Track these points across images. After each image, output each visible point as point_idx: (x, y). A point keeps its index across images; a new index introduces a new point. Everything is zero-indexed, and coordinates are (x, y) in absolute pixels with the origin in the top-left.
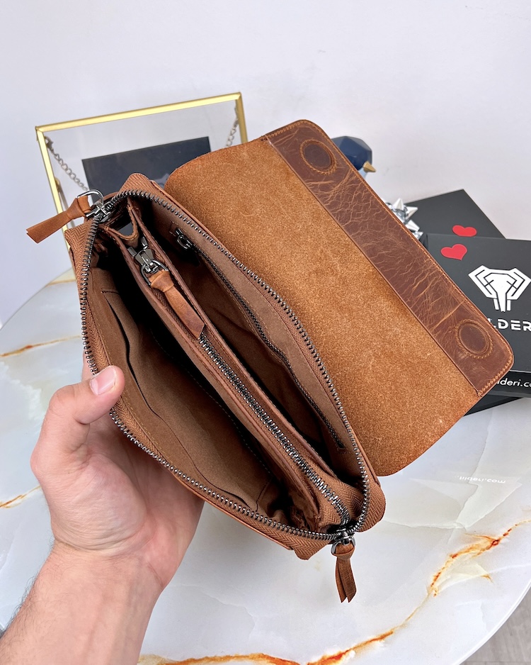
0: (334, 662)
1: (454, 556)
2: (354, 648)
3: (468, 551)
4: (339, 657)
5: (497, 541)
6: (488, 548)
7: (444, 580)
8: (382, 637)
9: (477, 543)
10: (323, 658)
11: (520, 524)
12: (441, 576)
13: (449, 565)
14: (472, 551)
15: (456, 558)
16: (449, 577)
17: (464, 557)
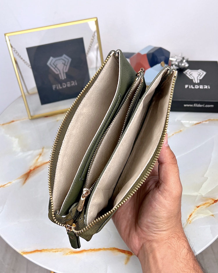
1: (198, 207)
3: (204, 205)
7: (194, 217)
9: (208, 201)
12: (192, 215)
13: (196, 210)
15: (199, 208)
17: (202, 207)
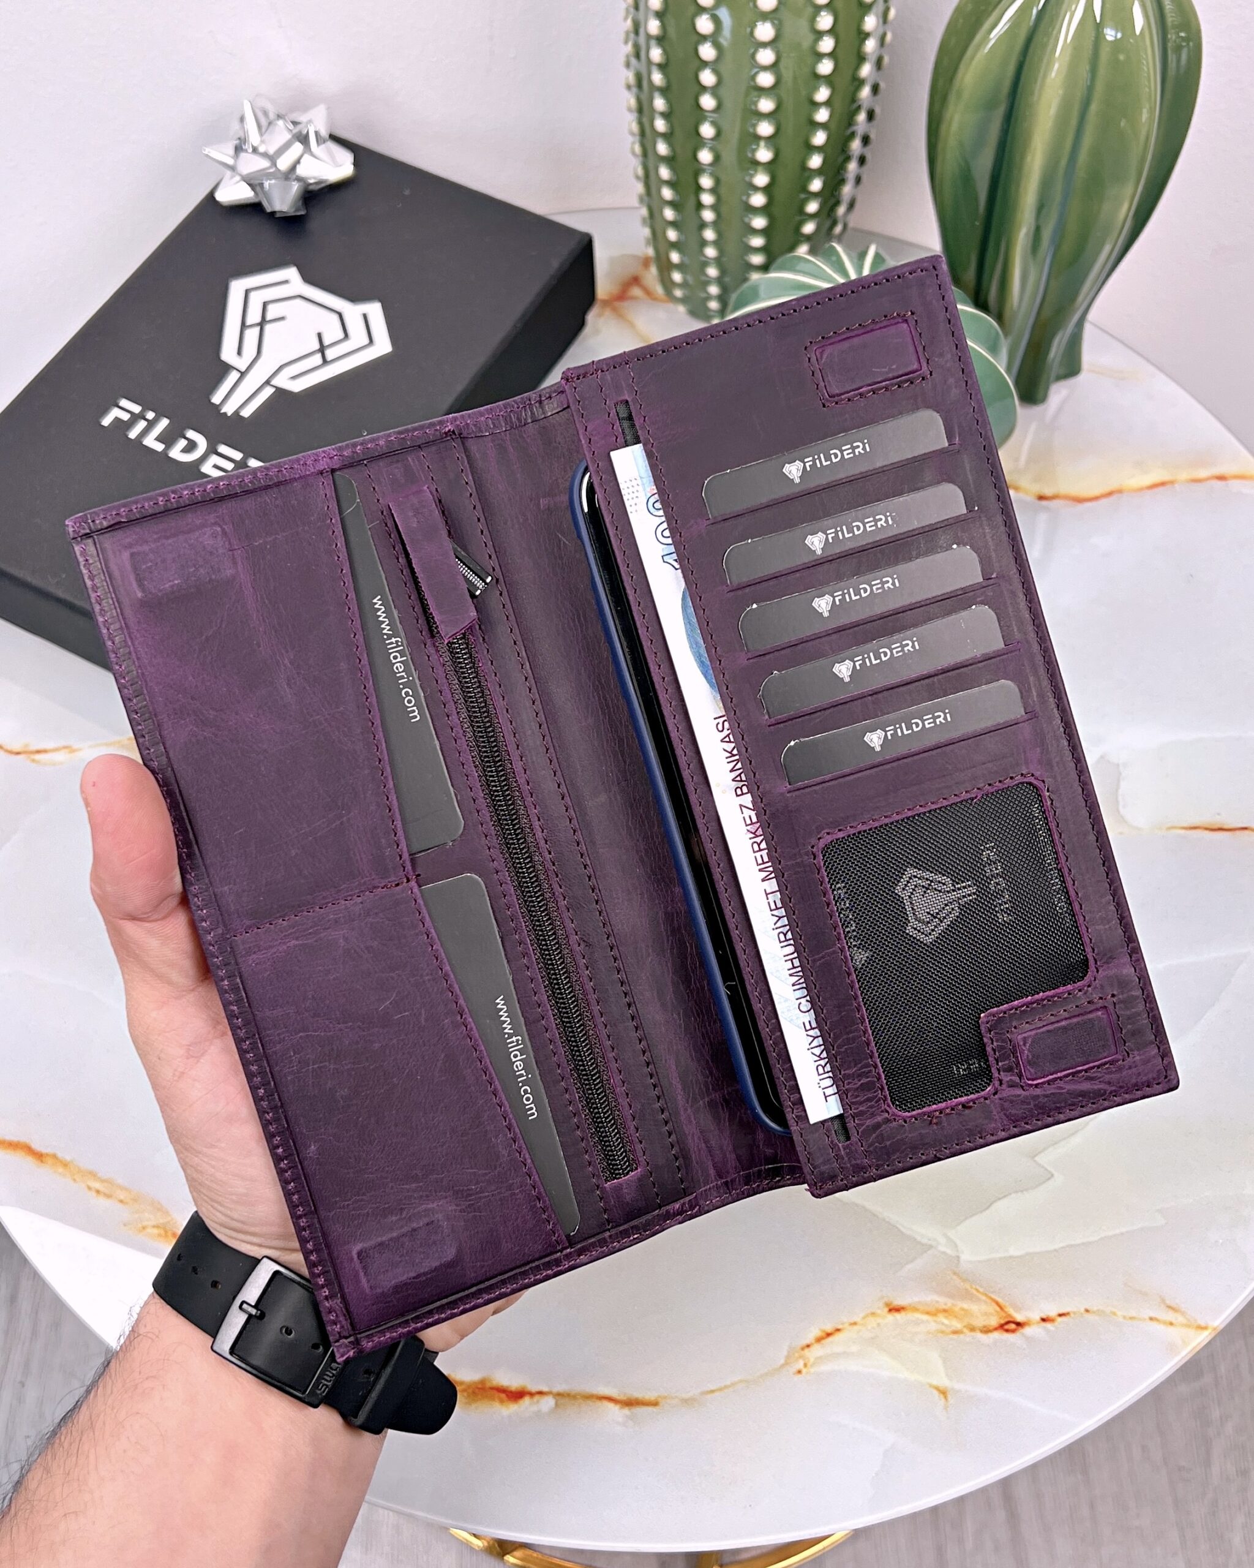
0: (502, 1401)
2: (559, 1395)
4: (517, 1395)
5: (1019, 1324)
6: (986, 1330)
8: (630, 1403)
10: (483, 1382)
11: (1099, 1313)
14: (942, 1318)
16: (854, 1349)
